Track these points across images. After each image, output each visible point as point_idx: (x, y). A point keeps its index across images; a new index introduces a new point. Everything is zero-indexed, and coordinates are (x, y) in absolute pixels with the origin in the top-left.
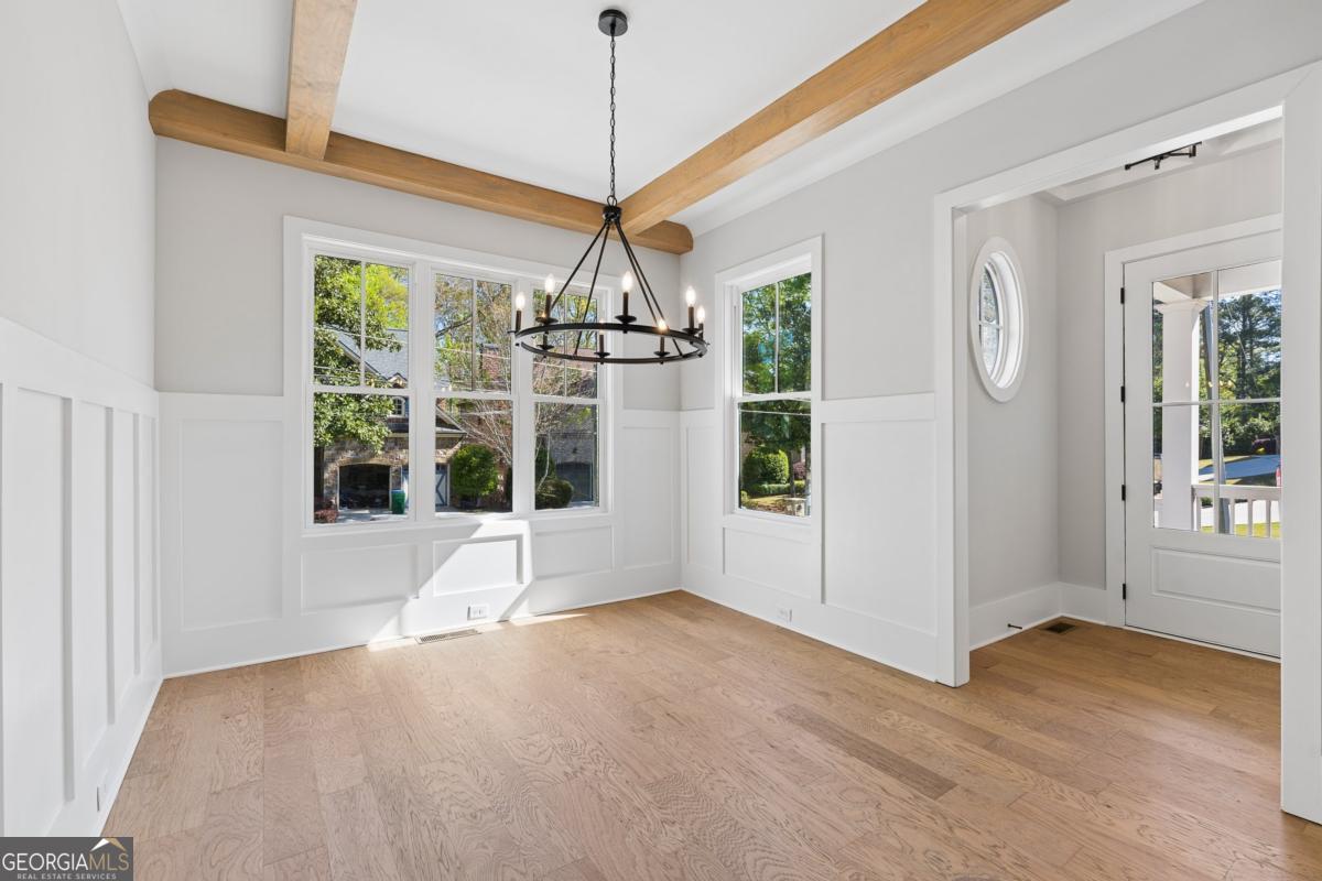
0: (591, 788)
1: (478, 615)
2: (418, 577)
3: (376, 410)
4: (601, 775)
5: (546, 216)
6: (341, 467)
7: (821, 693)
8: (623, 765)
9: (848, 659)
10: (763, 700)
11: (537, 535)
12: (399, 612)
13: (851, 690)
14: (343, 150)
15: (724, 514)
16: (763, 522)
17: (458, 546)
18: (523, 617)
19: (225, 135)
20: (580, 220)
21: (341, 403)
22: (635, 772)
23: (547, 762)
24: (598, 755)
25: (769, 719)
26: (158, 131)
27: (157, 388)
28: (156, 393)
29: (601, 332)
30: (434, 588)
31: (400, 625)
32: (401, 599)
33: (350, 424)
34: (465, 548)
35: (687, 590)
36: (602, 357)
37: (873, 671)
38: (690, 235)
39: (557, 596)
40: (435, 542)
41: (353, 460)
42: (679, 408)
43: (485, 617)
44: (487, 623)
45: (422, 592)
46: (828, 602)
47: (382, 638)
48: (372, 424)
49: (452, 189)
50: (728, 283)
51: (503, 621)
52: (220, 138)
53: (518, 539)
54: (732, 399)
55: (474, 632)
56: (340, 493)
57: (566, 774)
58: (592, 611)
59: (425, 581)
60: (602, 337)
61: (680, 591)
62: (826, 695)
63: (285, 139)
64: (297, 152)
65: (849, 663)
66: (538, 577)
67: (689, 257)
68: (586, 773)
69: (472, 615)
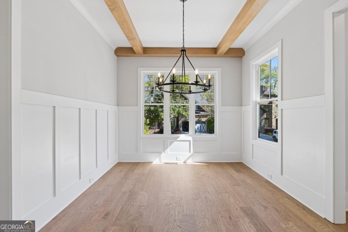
0: (169, 210)
1: (179, 160)
2: (165, 148)
3: (187, 109)
4: (174, 207)
5: (196, 55)
6: (182, 122)
7: (264, 207)
8: (182, 207)
9: (287, 198)
10: (240, 202)
11: (194, 141)
12: (160, 156)
13: (278, 209)
14: (146, 51)
15: (253, 139)
16: (266, 143)
17: (173, 142)
18: (190, 162)
19: (126, 54)
20: (206, 54)
21: (180, 107)
22: (183, 210)
23: (165, 199)
24: (178, 202)
25: (237, 209)
26: (117, 56)
27: (118, 105)
28: (117, 107)
29: (190, 85)
30: (168, 151)
31: (160, 159)
32: (161, 153)
33: (181, 112)
34: (175, 142)
35: (244, 163)
36: (190, 92)
37: (295, 205)
38: (244, 50)
39: (200, 158)
40: (168, 140)
41: (185, 120)
42: (241, 105)
43: (181, 160)
44: (181, 162)
45: (166, 151)
46: (284, 175)
47: (156, 161)
48: (186, 112)
49: (170, 54)
50: (254, 63)
51: (185, 162)
52: (125, 55)
53: (190, 141)
54: (256, 102)
55: (177, 164)
56: (182, 128)
57: (167, 204)
58: (209, 164)
59: (166, 149)
60: (190, 86)
61: (242, 162)
62: (266, 207)
63: (135, 52)
64: (138, 54)
65: (287, 199)
66: (195, 152)
67: (245, 58)
68: (171, 205)
69: (177, 159)
